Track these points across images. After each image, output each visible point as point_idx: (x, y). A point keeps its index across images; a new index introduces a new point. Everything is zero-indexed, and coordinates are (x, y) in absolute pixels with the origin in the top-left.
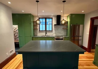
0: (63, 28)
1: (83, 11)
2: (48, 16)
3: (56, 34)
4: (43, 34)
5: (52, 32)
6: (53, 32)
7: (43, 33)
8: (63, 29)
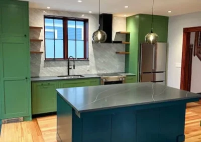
0: (116, 51)
1: (170, 12)
2: (74, 13)
3: (98, 69)
4: (60, 70)
5: (89, 65)
6: (90, 63)
7: (58, 68)
8: (116, 53)
